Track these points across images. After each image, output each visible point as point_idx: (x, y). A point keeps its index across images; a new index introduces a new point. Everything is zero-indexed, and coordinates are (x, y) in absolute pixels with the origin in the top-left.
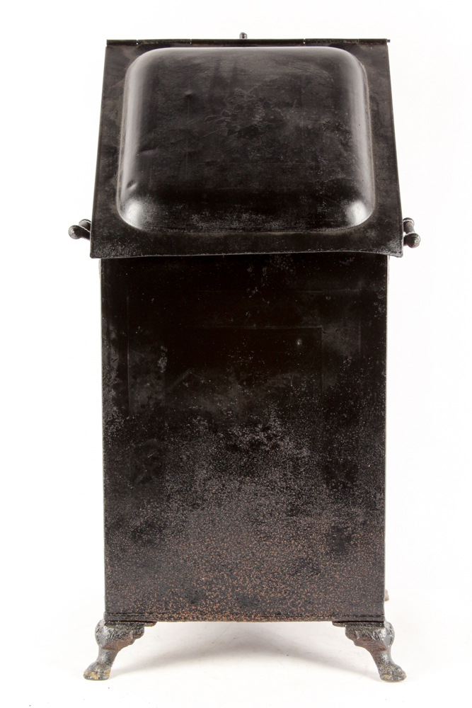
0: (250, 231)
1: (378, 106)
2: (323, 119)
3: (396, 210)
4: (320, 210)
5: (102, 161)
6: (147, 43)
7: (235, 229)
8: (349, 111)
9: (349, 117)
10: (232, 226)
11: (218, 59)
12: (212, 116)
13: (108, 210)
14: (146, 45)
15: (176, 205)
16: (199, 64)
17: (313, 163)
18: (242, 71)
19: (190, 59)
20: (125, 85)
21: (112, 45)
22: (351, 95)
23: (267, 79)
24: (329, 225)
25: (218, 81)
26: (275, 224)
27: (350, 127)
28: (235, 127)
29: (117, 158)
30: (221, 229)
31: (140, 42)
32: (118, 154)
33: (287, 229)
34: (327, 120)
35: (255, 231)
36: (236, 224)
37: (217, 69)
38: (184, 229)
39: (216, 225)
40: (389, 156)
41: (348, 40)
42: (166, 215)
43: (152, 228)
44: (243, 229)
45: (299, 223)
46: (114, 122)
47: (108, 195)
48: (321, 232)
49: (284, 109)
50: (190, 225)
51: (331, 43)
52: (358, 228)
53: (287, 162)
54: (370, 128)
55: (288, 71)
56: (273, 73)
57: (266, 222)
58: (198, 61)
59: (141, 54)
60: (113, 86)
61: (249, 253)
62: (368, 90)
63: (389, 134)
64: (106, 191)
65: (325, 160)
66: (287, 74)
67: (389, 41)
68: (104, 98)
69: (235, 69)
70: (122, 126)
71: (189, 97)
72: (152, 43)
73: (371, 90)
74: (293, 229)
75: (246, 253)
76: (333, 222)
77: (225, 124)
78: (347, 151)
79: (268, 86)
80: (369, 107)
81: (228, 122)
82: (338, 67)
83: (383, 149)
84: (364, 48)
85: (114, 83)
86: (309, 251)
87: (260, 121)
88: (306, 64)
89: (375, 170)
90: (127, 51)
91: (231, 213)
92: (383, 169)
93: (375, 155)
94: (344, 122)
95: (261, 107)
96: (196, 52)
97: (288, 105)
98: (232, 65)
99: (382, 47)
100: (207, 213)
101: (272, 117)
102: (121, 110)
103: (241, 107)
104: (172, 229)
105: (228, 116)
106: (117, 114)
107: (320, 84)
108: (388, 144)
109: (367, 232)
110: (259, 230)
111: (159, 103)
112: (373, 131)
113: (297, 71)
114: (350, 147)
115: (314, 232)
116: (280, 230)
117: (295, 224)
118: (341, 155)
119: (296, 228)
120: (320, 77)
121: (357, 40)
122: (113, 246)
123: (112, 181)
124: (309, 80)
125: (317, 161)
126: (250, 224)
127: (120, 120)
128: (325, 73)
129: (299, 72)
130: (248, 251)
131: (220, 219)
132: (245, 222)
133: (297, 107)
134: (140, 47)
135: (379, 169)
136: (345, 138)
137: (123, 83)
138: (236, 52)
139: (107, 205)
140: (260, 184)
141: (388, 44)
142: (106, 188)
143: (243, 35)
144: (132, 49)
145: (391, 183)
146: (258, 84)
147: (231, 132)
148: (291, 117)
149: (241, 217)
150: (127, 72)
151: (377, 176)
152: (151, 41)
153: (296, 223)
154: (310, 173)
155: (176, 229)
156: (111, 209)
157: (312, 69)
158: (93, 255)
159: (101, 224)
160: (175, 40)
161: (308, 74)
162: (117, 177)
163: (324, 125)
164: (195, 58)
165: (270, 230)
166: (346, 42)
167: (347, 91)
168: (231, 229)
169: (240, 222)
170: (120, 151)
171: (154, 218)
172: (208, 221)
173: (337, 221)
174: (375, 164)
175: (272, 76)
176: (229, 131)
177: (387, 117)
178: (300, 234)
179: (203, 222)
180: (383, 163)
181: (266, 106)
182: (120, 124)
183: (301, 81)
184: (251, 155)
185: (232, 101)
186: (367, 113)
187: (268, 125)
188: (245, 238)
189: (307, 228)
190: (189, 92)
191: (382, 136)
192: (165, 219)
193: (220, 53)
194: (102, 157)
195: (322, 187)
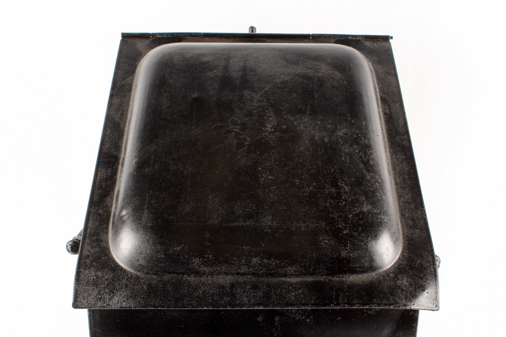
0: (262, 276)
1: (390, 109)
2: (340, 130)
3: (427, 247)
4: (344, 254)
5: (99, 173)
6: (160, 36)
7: (244, 274)
8: (365, 119)
9: (367, 127)
10: (240, 271)
11: (227, 56)
12: (219, 124)
13: (99, 241)
14: (159, 38)
15: (174, 247)
16: (208, 62)
17: (333, 190)
18: (252, 70)
19: (199, 56)
20: (135, 81)
21: (126, 37)
22: (365, 99)
23: (278, 80)
24: (353, 271)
25: (226, 82)
26: (291, 269)
27: (369, 140)
28: (244, 139)
29: (117, 169)
30: (227, 274)
31: (154, 35)
32: (118, 164)
33: (305, 274)
34: (344, 131)
35: (266, 276)
36: (244, 269)
37: (226, 68)
38: (184, 274)
39: (222, 269)
40: (410, 172)
41: (353, 36)
42: (162, 258)
43: (145, 271)
44: (253, 274)
45: (319, 269)
46: (119, 124)
47: (100, 221)
48: (344, 279)
49: (297, 117)
50: (190, 269)
51: (337, 39)
52: (387, 273)
53: (303, 188)
54: (385, 135)
55: (298, 71)
56: (284, 73)
57: (280, 267)
58: (205, 59)
59: (153, 48)
60: (123, 82)
61: (259, 308)
62: (378, 90)
63: (405, 143)
64: (100, 215)
65: (346, 185)
66: (298, 75)
67: (392, 38)
68: (112, 96)
69: (244, 69)
70: (126, 129)
71: (196, 99)
72: (165, 36)
73: (381, 90)
74: (312, 274)
75: (256, 308)
76: (359, 267)
77: (233, 134)
78: (369, 171)
79: (279, 88)
80: (381, 110)
81: (236, 133)
82: (350, 67)
83: (402, 163)
84: (368, 44)
85: (124, 79)
86: (332, 307)
87: (272, 132)
88: (317, 63)
89: (397, 190)
90: (140, 44)
91: (239, 257)
92: (405, 188)
93: (394, 169)
94: (362, 133)
95: (272, 114)
96: (206, 48)
97: (302, 112)
98: (242, 64)
99: (385, 44)
100: (210, 256)
101: (284, 127)
102: (127, 110)
103: (250, 114)
104: (169, 273)
105: (237, 124)
106: (122, 114)
107: (333, 87)
108: (406, 155)
109: (398, 279)
110: (272, 275)
111: (164, 107)
112: (389, 139)
113: (309, 71)
114: (372, 166)
115: (336, 279)
116: (298, 276)
117: (314, 270)
118: (363, 177)
119: (315, 274)
120: (333, 78)
121: (362, 36)
122: (99, 294)
123: (108, 199)
124: (321, 82)
125: (337, 187)
126: (261, 269)
127: (125, 122)
128: (338, 75)
129: (310, 72)
130: (259, 305)
131: (226, 263)
132: (255, 266)
133: (311, 114)
134: (153, 40)
135: (401, 188)
136: (366, 154)
137: (133, 80)
138: (246, 48)
139: (98, 234)
140: (273, 219)
141: (391, 40)
142: (100, 211)
143: (252, 28)
144: (146, 42)
145: (416, 208)
146: (268, 86)
147: (240, 145)
148: (304, 127)
149: (250, 262)
150: (138, 67)
151: (400, 196)
152: (163, 34)
153: (316, 269)
154: (330, 204)
155: (173, 273)
156: (101, 241)
157: (324, 70)
158: (76, 305)
159: (88, 262)
160: (187, 33)
161: (320, 75)
162: (113, 196)
163: (341, 137)
164: (204, 55)
165: (285, 276)
166: (350, 38)
167: (361, 95)
168: (238, 274)
169: (249, 267)
170: (121, 161)
171: (148, 261)
172: (211, 266)
173: (363, 267)
174: (396, 181)
175: (283, 76)
176: (238, 143)
177: (401, 122)
178: (321, 281)
179: (205, 266)
180: (404, 180)
181: (278, 112)
182: (125, 126)
183: (313, 83)
184: (262, 177)
185: (241, 105)
186: (380, 118)
187: (281, 137)
188: (255, 287)
189: (328, 275)
190: (195, 95)
191: (399, 146)
192: (161, 262)
193: (230, 49)
194: (100, 167)
195: (346, 223)
